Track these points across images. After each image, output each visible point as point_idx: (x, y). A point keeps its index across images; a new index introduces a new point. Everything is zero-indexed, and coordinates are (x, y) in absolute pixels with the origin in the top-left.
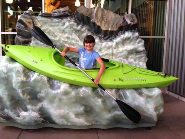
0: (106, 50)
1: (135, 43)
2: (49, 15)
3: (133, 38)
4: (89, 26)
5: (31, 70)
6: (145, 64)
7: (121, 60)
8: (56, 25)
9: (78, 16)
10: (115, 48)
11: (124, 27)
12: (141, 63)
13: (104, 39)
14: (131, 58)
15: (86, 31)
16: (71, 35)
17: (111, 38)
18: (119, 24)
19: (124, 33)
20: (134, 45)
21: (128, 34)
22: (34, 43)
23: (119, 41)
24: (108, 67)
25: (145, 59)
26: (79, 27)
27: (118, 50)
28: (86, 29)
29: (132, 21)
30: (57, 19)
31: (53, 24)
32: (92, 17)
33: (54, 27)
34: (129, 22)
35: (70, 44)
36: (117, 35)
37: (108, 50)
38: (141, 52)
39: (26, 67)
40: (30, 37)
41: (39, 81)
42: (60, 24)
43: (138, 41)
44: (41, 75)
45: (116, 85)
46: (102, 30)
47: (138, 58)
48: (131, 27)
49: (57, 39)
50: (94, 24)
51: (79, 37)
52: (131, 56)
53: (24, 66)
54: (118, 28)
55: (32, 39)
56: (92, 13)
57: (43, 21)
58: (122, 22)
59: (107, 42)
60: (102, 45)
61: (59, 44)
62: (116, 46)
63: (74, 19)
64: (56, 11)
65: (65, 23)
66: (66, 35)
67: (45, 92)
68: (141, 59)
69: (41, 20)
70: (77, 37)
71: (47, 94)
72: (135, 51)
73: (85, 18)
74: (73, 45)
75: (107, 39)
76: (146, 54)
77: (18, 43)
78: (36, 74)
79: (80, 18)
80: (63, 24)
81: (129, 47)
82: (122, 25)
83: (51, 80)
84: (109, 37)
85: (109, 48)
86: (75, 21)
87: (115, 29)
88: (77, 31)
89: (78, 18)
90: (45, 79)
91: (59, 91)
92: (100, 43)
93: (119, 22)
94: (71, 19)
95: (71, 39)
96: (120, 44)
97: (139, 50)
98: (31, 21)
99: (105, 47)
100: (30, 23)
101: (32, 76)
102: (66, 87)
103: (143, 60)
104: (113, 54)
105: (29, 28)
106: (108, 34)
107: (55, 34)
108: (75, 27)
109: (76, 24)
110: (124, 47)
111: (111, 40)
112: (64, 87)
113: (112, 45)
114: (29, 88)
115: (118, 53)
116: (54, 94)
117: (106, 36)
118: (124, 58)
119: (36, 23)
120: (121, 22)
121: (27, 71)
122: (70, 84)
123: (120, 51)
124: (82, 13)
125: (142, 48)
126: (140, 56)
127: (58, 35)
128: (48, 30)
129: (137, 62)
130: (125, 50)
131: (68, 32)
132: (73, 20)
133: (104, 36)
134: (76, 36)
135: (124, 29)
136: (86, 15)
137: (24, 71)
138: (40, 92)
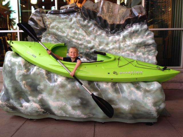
0: (113, 44)
1: (144, 35)
2: (58, 12)
3: (141, 30)
4: (96, 20)
5: (33, 64)
6: (155, 58)
7: (128, 54)
8: (63, 22)
9: (84, 11)
10: (122, 42)
11: (131, 20)
12: (150, 57)
13: (111, 33)
14: (140, 52)
15: (93, 26)
16: (78, 30)
17: (118, 32)
18: (126, 17)
19: (132, 26)
20: (142, 38)
21: (136, 26)
22: (44, 39)
23: (126, 35)
24: (102, 60)
25: (155, 52)
26: (86, 22)
27: (125, 44)
28: (92, 23)
29: (140, 12)
30: (65, 15)
31: (61, 20)
32: (98, 12)
33: (62, 23)
34: (137, 14)
35: (77, 39)
36: (125, 28)
37: (115, 44)
38: (150, 45)
39: (28, 62)
40: (40, 33)
41: (38, 75)
42: (68, 20)
43: (147, 33)
44: (40, 69)
45: (111, 78)
46: (108, 24)
47: (147, 51)
48: (138, 19)
49: (65, 35)
50: (100, 18)
51: (85, 32)
52: (139, 50)
53: (26, 60)
54: (125, 21)
55: (42, 35)
56: (98, 7)
57: (52, 18)
58: (130, 15)
59: (114, 36)
60: (108, 39)
61: (67, 39)
62: (123, 40)
63: (80, 14)
64: (64, 8)
65: (72, 19)
66: (74, 31)
67: (44, 84)
68: (150, 53)
69: (50, 17)
70: (84, 32)
71: (46, 86)
72: (144, 44)
73: (91, 13)
74: (80, 40)
75: (114, 33)
76: (155, 47)
77: (30, 40)
78: (36, 68)
79: (86, 12)
80: (70, 20)
81: (137, 40)
82: (129, 17)
83: (49, 73)
84: (116, 31)
85: (116, 42)
86: (82, 17)
87: (122, 22)
88: (83, 26)
89: (84, 13)
90: (44, 72)
91: (56, 84)
92: (107, 38)
93: (126, 15)
94: (77, 14)
95: (78, 34)
96: (127, 38)
97: (148, 43)
98: (41, 18)
99: (112, 41)
100: (40, 21)
101: (33, 70)
102: (63, 81)
103: (152, 54)
104: (120, 48)
105: (39, 25)
106: (115, 27)
107: (63, 30)
108: (82, 22)
109: (82, 19)
110: (132, 40)
111: (118, 34)
112: (60, 80)
113: (119, 39)
114: (30, 80)
115: (126, 47)
116: (52, 86)
117: (113, 30)
118: (132, 52)
119: (46, 20)
120: (128, 15)
121: (28, 65)
122: (66, 77)
123: (127, 44)
124: (88, 8)
125: (151, 41)
126: (149, 50)
127: (66, 31)
128: (57, 27)
129: (146, 56)
130: (132, 43)
131: (75, 27)
132: (79, 16)
133: (110, 30)
134: (82, 31)
135: (132, 22)
136: (92, 9)
137: (25, 65)
138: (39, 85)
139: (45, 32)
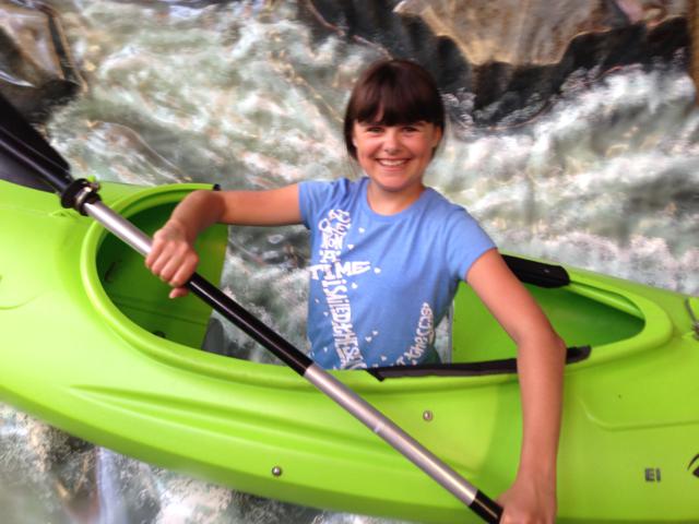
4: (388, 43)
11: (604, 44)
13: (478, 123)
17: (516, 114)
18: (570, 24)
24: (581, 344)
46: (462, 65)
48: (644, 39)
54: (563, 50)
58: (594, 12)
75: (495, 119)
82: (589, 30)
84: (508, 108)
100: (34, 33)
105: (30, 62)
106: (504, 86)
117: (490, 101)
120: (585, 13)
139: (65, 103)
